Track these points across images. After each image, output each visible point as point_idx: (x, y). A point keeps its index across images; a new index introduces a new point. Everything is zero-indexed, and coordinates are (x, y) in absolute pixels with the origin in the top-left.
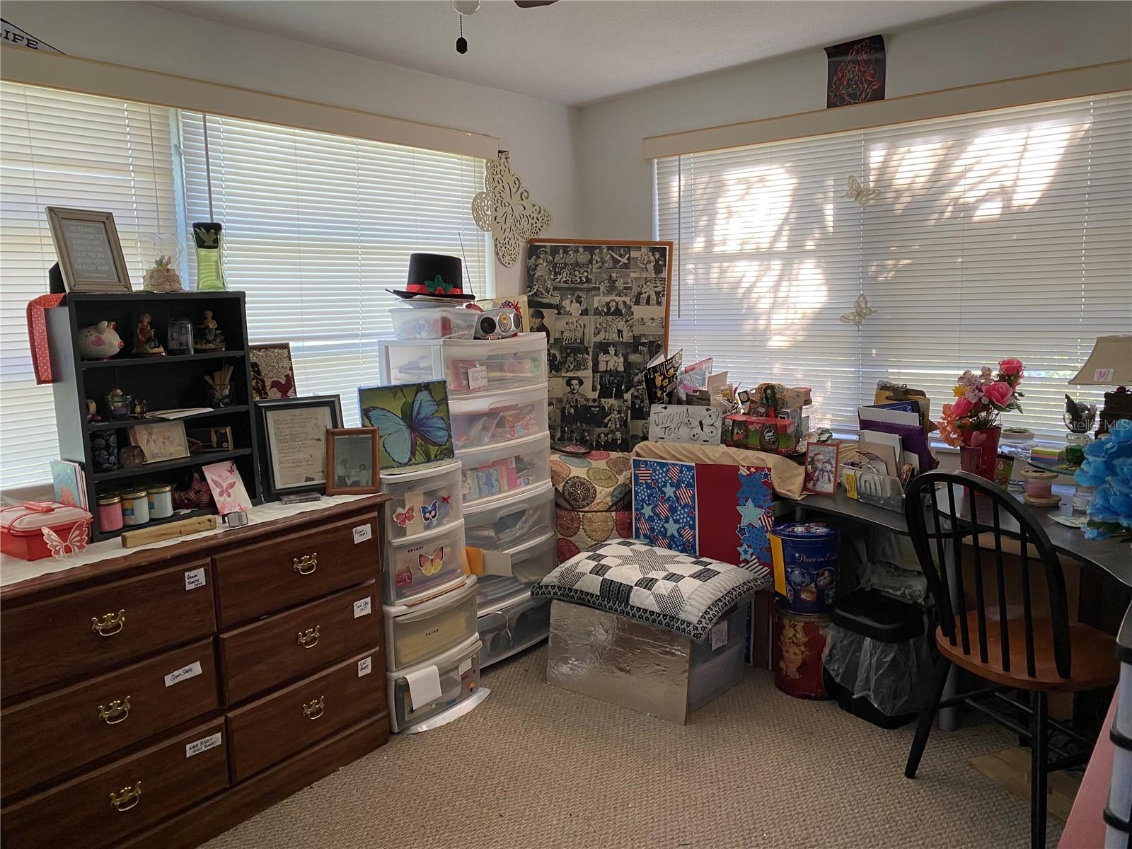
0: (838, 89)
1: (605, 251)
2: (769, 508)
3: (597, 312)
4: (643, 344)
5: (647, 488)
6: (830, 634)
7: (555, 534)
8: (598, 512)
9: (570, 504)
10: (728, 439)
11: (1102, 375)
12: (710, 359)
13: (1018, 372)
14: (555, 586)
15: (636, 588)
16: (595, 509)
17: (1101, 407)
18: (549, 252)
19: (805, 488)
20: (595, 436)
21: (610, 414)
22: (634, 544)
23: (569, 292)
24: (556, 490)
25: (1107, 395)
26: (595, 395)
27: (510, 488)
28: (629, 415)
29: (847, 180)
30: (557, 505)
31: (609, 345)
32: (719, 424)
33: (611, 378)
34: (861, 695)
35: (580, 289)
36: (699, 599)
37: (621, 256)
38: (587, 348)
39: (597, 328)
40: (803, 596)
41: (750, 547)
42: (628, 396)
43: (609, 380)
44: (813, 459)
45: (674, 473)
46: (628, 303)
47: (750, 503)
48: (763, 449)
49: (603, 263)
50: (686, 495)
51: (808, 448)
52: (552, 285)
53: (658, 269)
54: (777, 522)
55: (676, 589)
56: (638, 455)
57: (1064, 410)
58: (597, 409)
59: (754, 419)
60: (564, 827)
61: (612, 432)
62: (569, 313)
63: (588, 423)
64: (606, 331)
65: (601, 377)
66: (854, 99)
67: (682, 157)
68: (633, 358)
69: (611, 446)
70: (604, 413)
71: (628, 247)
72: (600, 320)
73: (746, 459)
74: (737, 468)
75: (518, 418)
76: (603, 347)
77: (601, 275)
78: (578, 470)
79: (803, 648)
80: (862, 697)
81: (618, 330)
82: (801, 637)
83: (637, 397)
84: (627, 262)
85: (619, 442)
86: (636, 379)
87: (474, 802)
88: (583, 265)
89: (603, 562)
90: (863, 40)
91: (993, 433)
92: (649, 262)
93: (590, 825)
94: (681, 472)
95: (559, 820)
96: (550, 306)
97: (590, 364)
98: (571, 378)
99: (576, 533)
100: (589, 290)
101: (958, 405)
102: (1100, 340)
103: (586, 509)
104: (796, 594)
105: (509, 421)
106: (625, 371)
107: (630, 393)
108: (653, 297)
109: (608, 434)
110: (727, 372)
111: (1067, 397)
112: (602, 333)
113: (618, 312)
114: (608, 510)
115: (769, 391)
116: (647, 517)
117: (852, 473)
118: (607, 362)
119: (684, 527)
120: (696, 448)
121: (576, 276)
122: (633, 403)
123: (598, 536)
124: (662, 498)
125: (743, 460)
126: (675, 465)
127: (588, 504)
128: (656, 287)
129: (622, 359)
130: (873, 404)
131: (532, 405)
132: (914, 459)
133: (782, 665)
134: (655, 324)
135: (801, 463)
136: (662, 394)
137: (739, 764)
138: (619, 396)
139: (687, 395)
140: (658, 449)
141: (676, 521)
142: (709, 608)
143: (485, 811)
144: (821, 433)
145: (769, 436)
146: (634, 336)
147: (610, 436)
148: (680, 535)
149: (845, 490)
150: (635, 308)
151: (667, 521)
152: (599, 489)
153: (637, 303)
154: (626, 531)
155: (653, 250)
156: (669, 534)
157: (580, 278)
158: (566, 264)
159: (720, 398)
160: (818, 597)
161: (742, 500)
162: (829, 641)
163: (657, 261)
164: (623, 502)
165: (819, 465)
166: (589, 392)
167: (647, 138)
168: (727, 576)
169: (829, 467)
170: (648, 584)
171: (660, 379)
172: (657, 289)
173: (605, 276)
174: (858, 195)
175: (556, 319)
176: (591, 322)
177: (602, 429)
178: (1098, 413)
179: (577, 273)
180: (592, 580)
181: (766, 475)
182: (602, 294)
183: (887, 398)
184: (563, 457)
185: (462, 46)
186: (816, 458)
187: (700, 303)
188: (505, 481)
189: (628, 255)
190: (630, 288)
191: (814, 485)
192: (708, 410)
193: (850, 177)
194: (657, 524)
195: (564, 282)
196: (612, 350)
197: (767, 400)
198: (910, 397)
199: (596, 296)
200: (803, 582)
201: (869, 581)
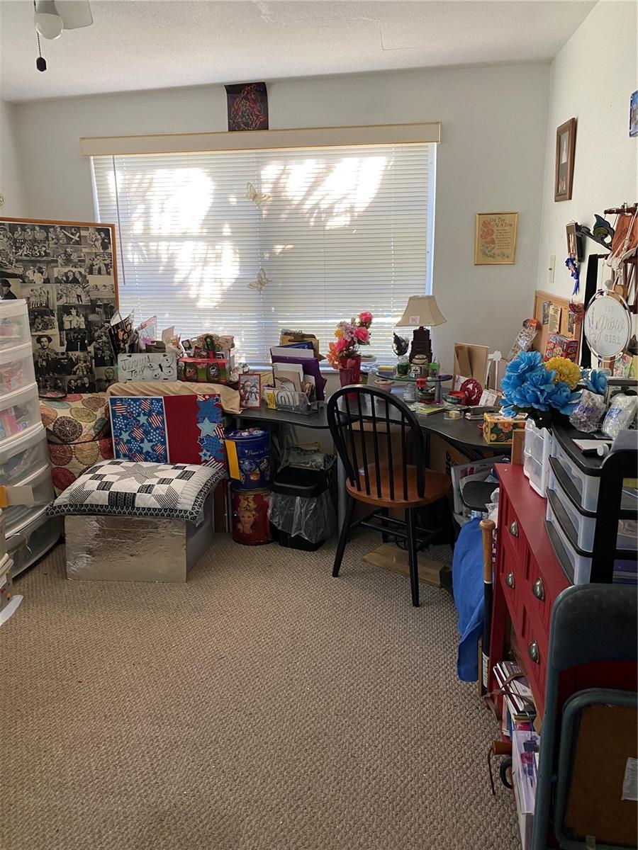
0: (235, 117)
1: (58, 229)
2: (221, 422)
3: (58, 281)
4: (99, 306)
5: (124, 419)
6: (270, 499)
7: (50, 464)
8: (86, 442)
9: (63, 440)
10: (183, 376)
11: (414, 320)
12: (155, 316)
13: (371, 320)
14: (66, 505)
15: (139, 494)
16: (83, 441)
17: (411, 338)
18: (8, 229)
19: (241, 406)
20: (66, 383)
21: (78, 363)
22: (122, 462)
23: (30, 264)
24: (47, 429)
25: (415, 332)
26: (63, 349)
27: (13, 433)
28: (93, 363)
29: (246, 187)
30: (49, 442)
31: (71, 307)
32: (174, 365)
33: (76, 335)
34: (296, 534)
35: (40, 262)
36: (189, 493)
37: (72, 234)
38: (52, 311)
39: (58, 294)
40: (252, 478)
41: (208, 451)
42: (91, 348)
43: (74, 336)
44: (243, 385)
45: (146, 406)
46: (83, 273)
47: (207, 420)
48: (209, 381)
49: (58, 240)
50: (156, 421)
51: (240, 377)
52: (14, 258)
53: (105, 246)
54: (227, 431)
55: (170, 489)
56: (112, 394)
57: (393, 341)
58: (66, 361)
59: (200, 360)
60: (132, 674)
61: (80, 378)
62: (32, 282)
63: (60, 373)
64: (67, 297)
65: (67, 335)
66: (247, 127)
67: (115, 156)
68: (92, 317)
69: (81, 389)
70: (72, 363)
71: (78, 228)
72: (61, 287)
73: (200, 389)
74: (196, 397)
75: (12, 373)
76: (66, 310)
77: (57, 250)
78: (62, 412)
79: (254, 512)
80: (297, 535)
81: (77, 295)
82: (252, 505)
83: (98, 349)
84: (78, 239)
85: (87, 385)
86: (96, 335)
87: (52, 679)
88: (41, 241)
89: (104, 480)
90: (252, 84)
91: (358, 359)
92: (96, 240)
93: (151, 667)
94: (152, 404)
95: (126, 670)
96: (14, 276)
97: (56, 324)
98: (41, 337)
99: (69, 461)
100: (48, 262)
101: (339, 343)
102: (411, 299)
103: (76, 441)
104: (247, 477)
105: (5, 377)
106: (86, 329)
107: (92, 345)
108: (103, 268)
109: (77, 380)
110: (174, 326)
111: (394, 334)
112: (64, 298)
113: (75, 281)
114: (93, 440)
115: (208, 340)
116: (125, 441)
117: (271, 392)
118: (71, 321)
119: (156, 444)
120: (160, 385)
121: (35, 250)
122: (96, 354)
123: (89, 461)
124: (137, 425)
125: (198, 390)
126: (146, 399)
127: (77, 438)
128: (104, 260)
129: (83, 319)
130: (278, 345)
131: (20, 362)
132: (312, 379)
133: (240, 526)
134: (107, 290)
135: (236, 389)
136: (124, 345)
137: (233, 597)
138: (84, 348)
139: (146, 345)
140: (128, 388)
141: (150, 441)
142: (197, 497)
143: (65, 683)
144: (243, 367)
145: (213, 372)
146: (91, 300)
147: (79, 381)
148: (154, 450)
149: (267, 404)
150: (89, 277)
151: (142, 441)
152: (83, 424)
153: (91, 273)
154: (108, 453)
155: (99, 231)
156: (144, 451)
157: (39, 252)
158: (25, 240)
159: (171, 345)
160: (261, 478)
161: (200, 420)
162: (271, 503)
163: (103, 239)
164: (104, 431)
165: (249, 389)
166: (57, 346)
167: (83, 138)
168: (202, 474)
169: (255, 390)
170: (148, 489)
171: (122, 333)
172: (106, 262)
173: (61, 251)
174: (254, 198)
175: (22, 286)
176: (53, 289)
177: (72, 377)
178: (410, 342)
179: (36, 248)
180: (101, 495)
181: (217, 400)
182: (60, 266)
183: (289, 341)
184: (46, 402)
185: (41, 65)
186: (246, 384)
187: (140, 272)
188: (8, 427)
189: (78, 234)
190: (83, 261)
191: (246, 403)
192: (165, 356)
193: (249, 184)
194: (134, 446)
195: (25, 255)
196: (74, 312)
197: (208, 346)
198: (306, 339)
199: (55, 267)
200: (251, 469)
201: (287, 461)
